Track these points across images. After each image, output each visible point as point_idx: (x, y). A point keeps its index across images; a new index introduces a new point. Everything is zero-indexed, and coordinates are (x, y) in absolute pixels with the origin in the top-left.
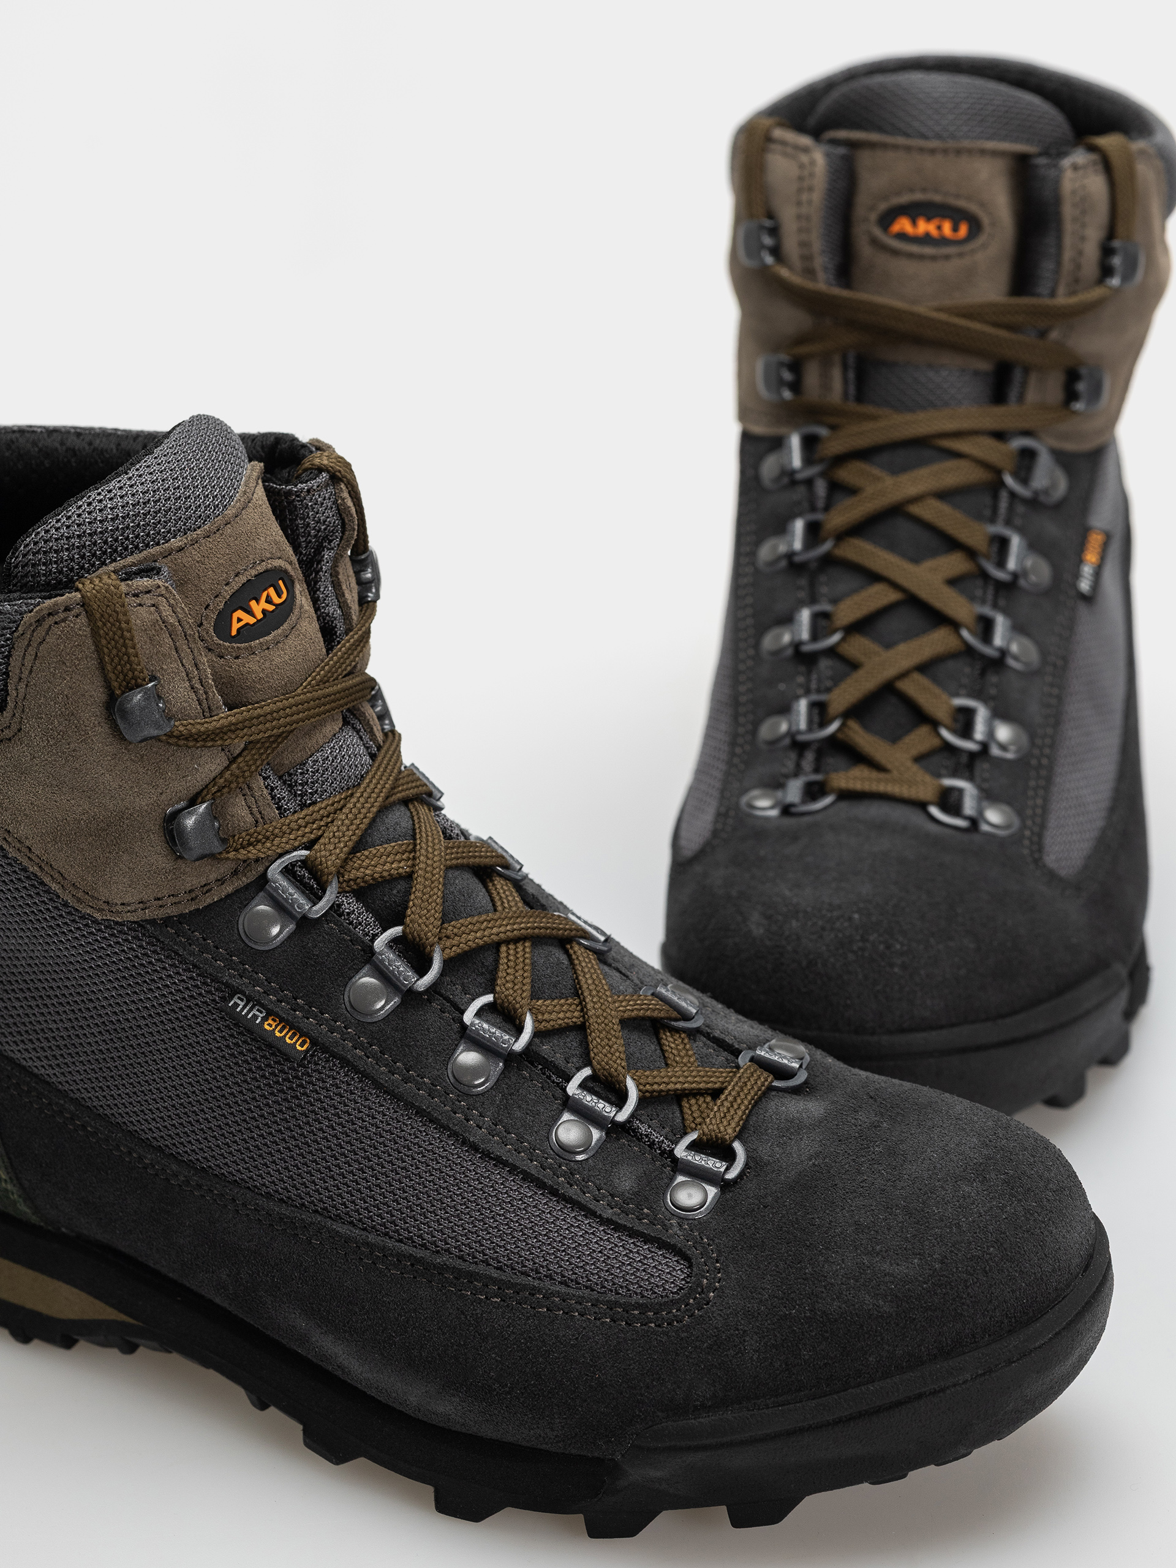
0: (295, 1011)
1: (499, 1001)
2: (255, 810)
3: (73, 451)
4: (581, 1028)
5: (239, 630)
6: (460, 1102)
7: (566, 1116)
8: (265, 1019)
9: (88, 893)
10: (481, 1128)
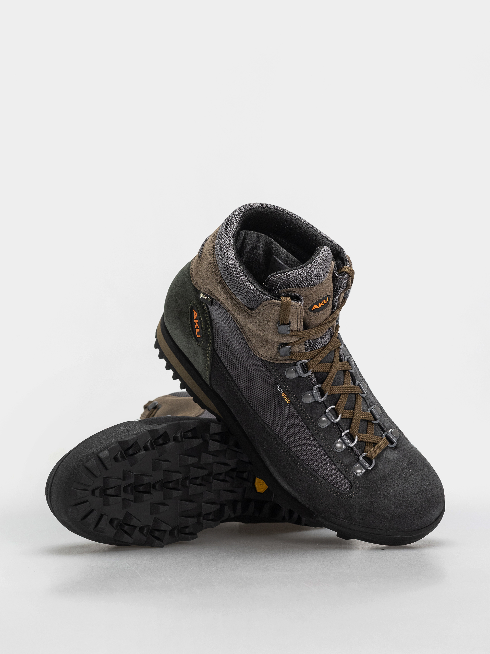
0: (290, 394)
1: (336, 409)
2: (300, 349)
3: (292, 223)
4: (351, 420)
5: (314, 309)
6: (318, 428)
7: (339, 440)
8: (283, 393)
9: (255, 348)
10: (320, 436)
